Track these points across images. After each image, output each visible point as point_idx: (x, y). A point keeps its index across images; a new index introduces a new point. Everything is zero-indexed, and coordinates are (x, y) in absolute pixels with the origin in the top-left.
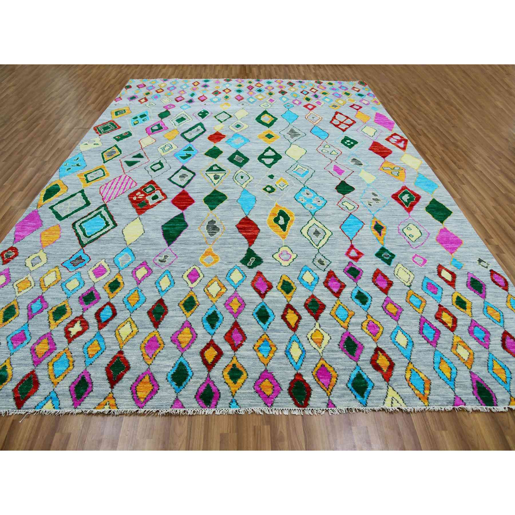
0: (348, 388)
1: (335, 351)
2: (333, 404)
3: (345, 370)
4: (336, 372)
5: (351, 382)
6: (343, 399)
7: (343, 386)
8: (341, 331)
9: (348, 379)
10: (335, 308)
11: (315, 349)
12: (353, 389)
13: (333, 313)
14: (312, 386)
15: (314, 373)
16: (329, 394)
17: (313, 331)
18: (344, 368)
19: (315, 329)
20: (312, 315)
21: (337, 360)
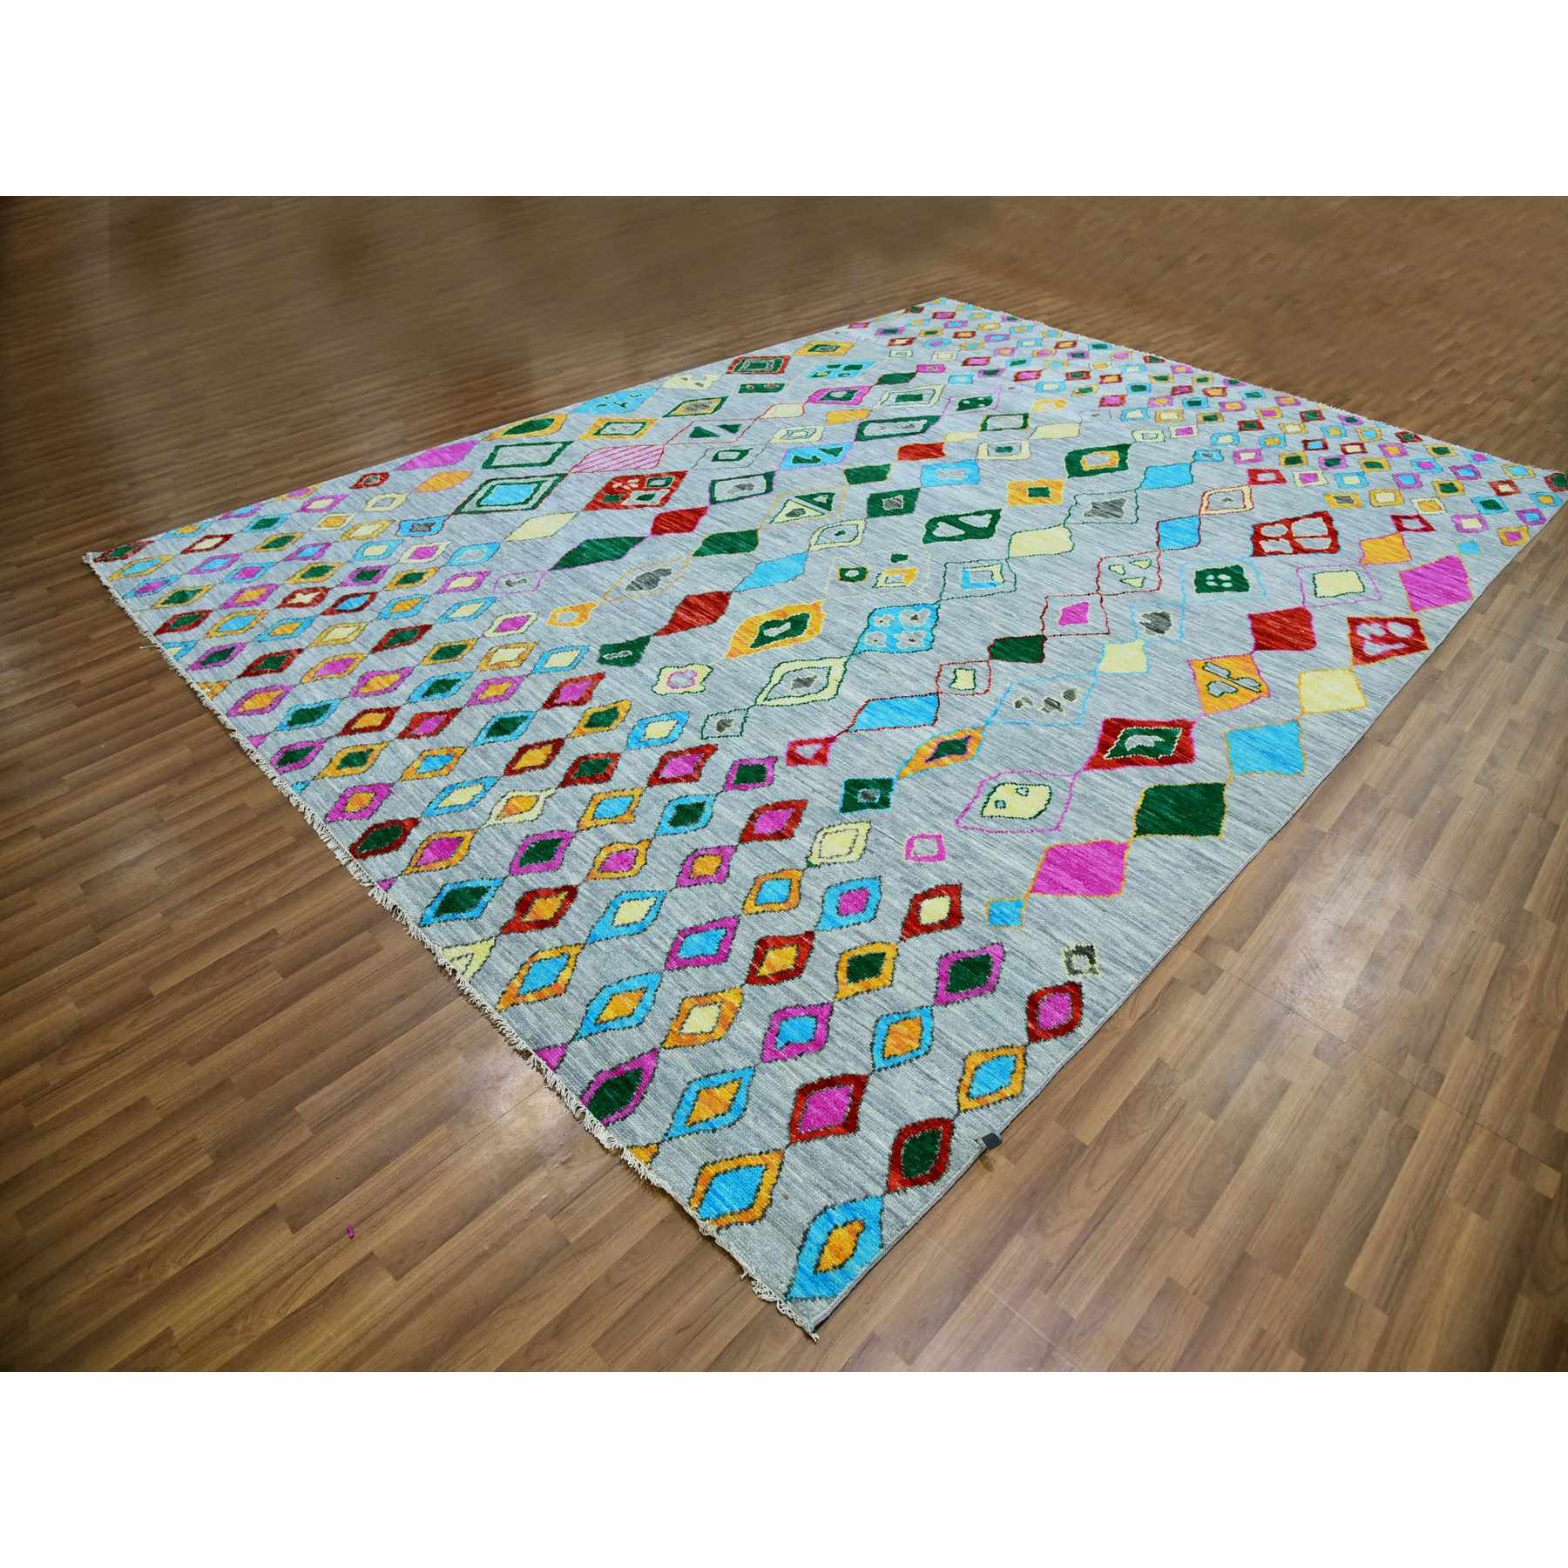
0: (442, 889)
1: (509, 839)
2: (391, 885)
3: (477, 868)
4: (461, 860)
5: (456, 887)
6: (412, 892)
7: (440, 881)
8: (567, 825)
9: (461, 880)
10: (617, 794)
11: (490, 813)
12: (444, 895)
13: (601, 796)
14: (405, 846)
15: (434, 837)
16: (407, 872)
17: (528, 794)
18: (482, 865)
19: (536, 793)
20: (567, 775)
21: (490, 851)
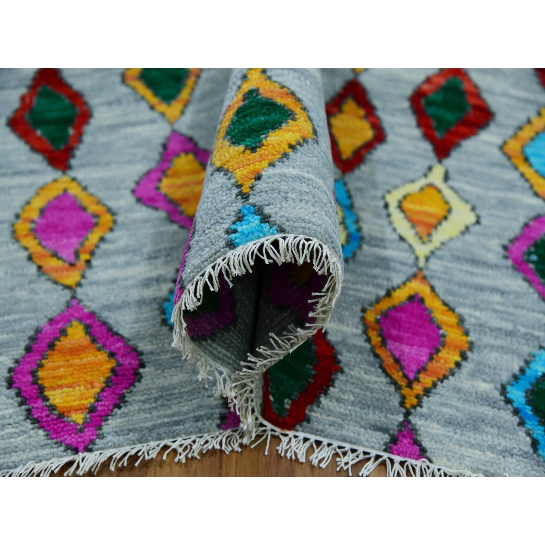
0: (508, 401)
1: (485, 264)
2: (417, 443)
3: (509, 334)
4: (467, 333)
5: (525, 384)
6: (472, 437)
7: (486, 387)
8: (528, 207)
9: (516, 369)
10: (527, 133)
11: (402, 239)
12: (528, 410)
13: (514, 146)
14: (345, 357)
15: (371, 317)
16: (411, 400)
17: (414, 188)
18: (509, 326)
19: (423, 182)
20: (428, 136)
21: (486, 296)
